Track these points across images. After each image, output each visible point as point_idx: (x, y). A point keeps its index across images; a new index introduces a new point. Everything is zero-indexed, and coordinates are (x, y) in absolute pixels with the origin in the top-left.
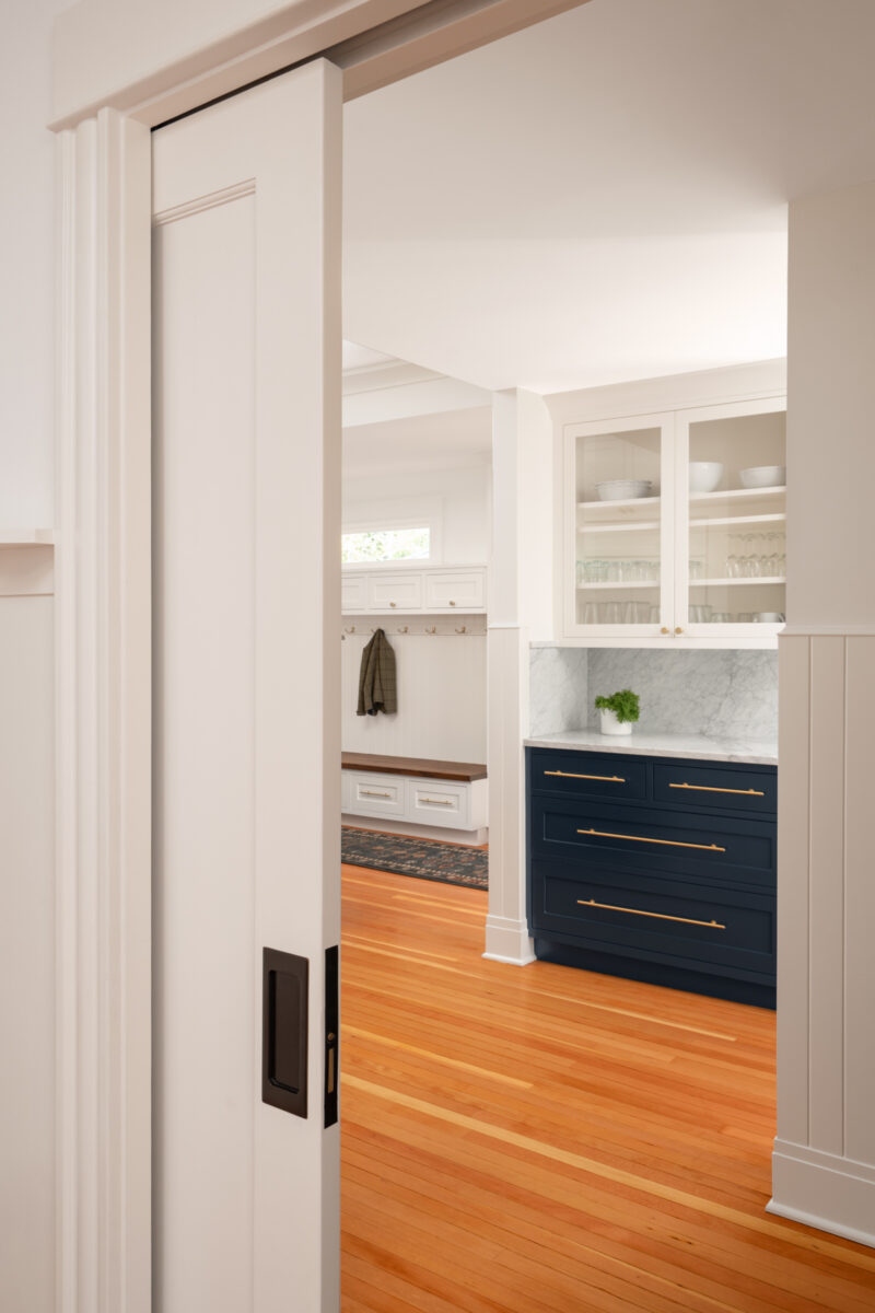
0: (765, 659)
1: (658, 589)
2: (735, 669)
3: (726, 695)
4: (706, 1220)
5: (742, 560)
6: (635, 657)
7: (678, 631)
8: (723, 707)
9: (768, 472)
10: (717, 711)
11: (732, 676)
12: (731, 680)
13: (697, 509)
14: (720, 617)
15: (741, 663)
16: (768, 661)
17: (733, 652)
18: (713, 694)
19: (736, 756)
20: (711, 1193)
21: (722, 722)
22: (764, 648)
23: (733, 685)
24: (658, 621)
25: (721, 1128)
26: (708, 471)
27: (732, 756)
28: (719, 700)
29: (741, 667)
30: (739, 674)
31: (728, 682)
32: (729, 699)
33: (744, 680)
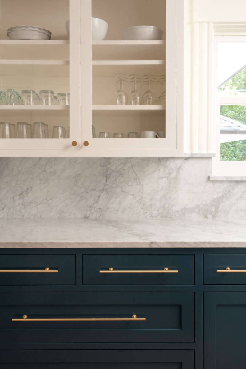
0: (129, 165)
2: (109, 172)
3: (103, 190)
6: (35, 165)
7: (86, 144)
8: (100, 198)
9: (149, 30)
10: (97, 202)
11: (107, 177)
12: (106, 180)
15: (113, 168)
16: (132, 166)
17: (108, 160)
18: (94, 190)
19: (156, 243)
21: (100, 209)
23: (108, 183)
24: (66, 135)
27: (152, 243)
28: (98, 194)
29: (113, 171)
30: (112, 175)
31: (104, 181)
32: (105, 193)
33: (116, 180)
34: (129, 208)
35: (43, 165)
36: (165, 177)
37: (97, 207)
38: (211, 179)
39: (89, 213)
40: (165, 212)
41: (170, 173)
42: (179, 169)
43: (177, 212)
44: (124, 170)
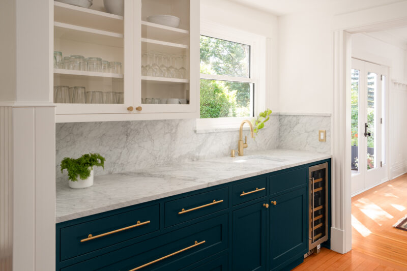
0: (144, 124)
2: (129, 131)
3: (124, 147)
8: (122, 154)
10: (119, 158)
12: (127, 138)
15: (132, 127)
16: (146, 125)
18: (117, 148)
21: (122, 164)
23: (128, 140)
28: (120, 151)
29: (132, 130)
30: (131, 134)
31: (125, 139)
32: (126, 149)
33: (134, 137)
34: (144, 160)
35: (70, 127)
36: (169, 133)
37: (120, 163)
38: (197, 133)
39: (112, 169)
40: (169, 160)
41: (172, 130)
42: (177, 126)
43: (176, 159)
44: (140, 128)
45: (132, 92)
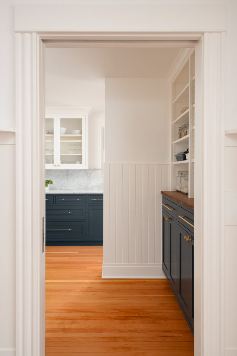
0: (75, 172)
1: (53, 156)
2: (68, 174)
4: (92, 283)
5: (71, 150)
7: (58, 165)
9: (78, 131)
10: (64, 184)
11: (67, 176)
13: (62, 138)
14: (66, 163)
15: (70, 173)
17: (68, 170)
18: (63, 180)
20: (90, 278)
22: (75, 169)
24: (53, 163)
25: (85, 268)
26: (64, 130)
32: (67, 181)
33: (70, 177)
44: (73, 174)
45: (57, 159)
